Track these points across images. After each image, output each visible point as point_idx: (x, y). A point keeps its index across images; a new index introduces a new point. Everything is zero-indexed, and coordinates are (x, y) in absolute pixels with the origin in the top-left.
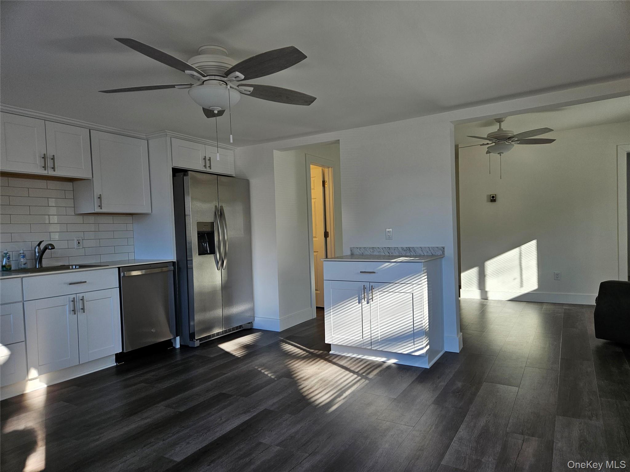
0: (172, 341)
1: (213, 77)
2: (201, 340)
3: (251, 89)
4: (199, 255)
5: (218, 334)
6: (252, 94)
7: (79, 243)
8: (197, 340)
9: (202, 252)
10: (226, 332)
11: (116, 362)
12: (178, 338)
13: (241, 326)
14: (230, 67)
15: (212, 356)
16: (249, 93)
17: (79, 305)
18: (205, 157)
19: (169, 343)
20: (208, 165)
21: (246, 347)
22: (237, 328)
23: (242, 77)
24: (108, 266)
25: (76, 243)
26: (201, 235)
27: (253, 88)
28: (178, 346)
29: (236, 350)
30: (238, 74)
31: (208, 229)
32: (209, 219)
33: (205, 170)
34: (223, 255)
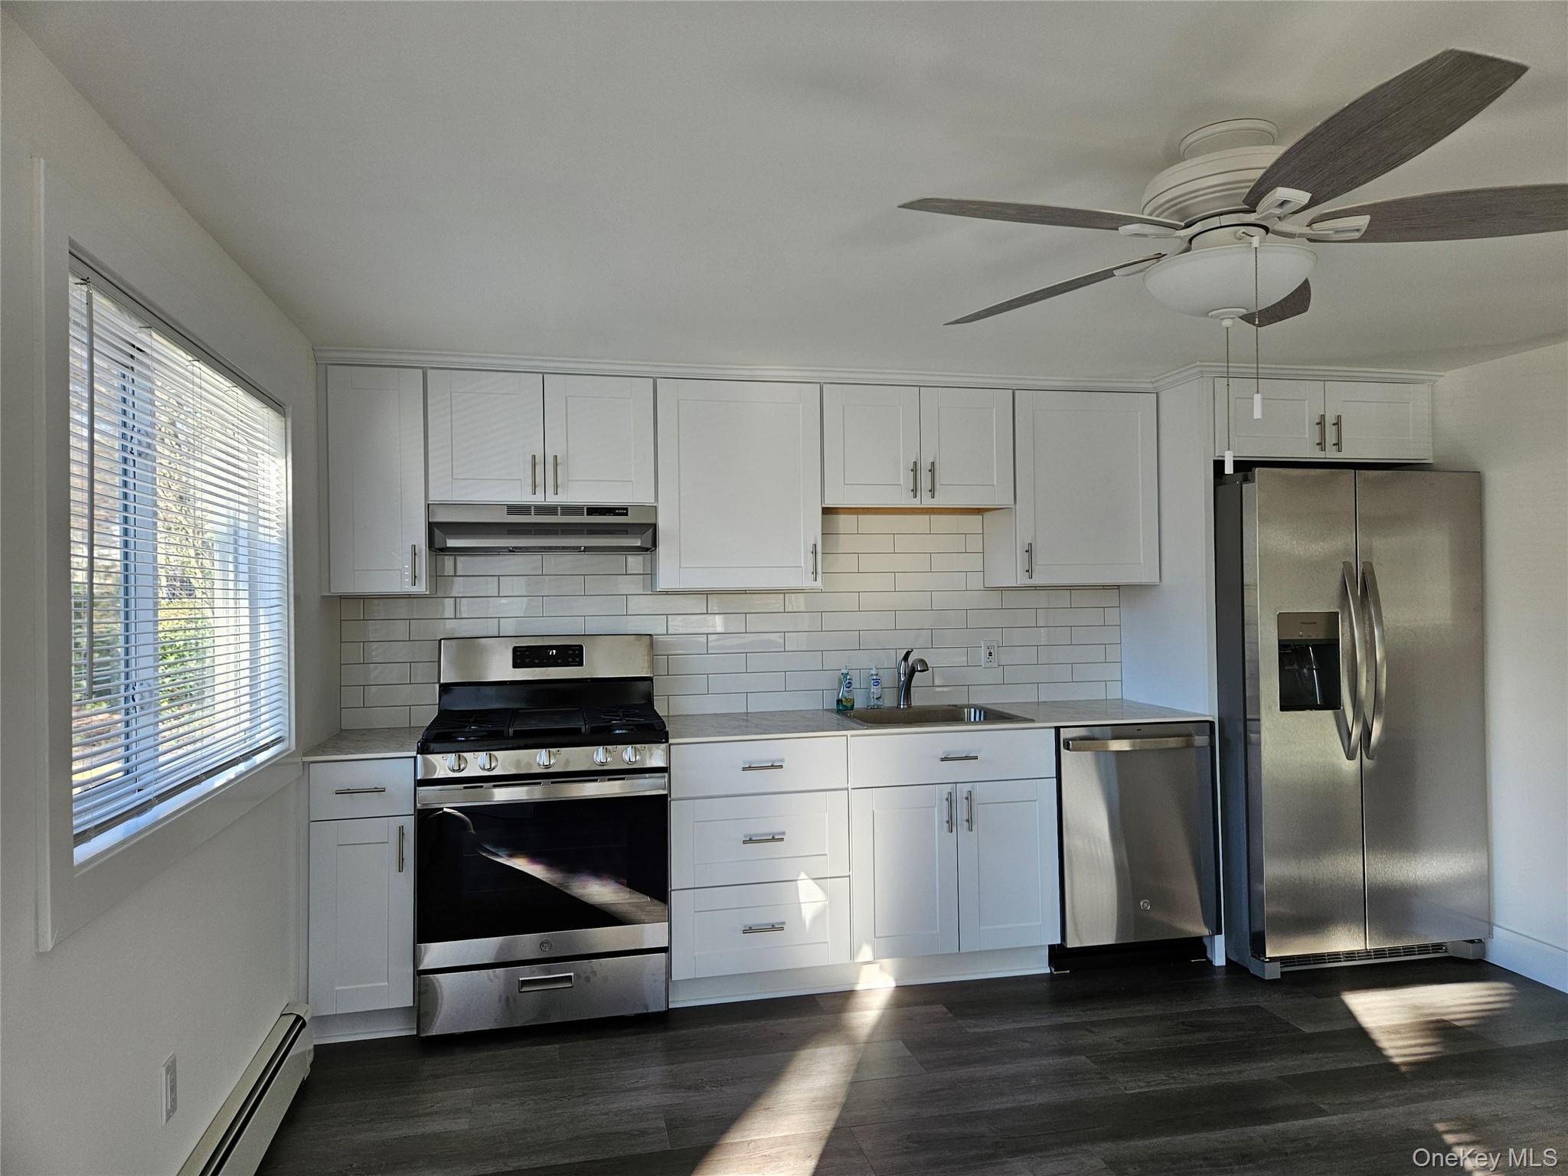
0: (1206, 941)
1: (1215, 222)
2: (1285, 961)
3: (1363, 221)
4: (1283, 708)
5: (1350, 955)
6: (1370, 236)
7: (990, 654)
8: (1272, 959)
9: (1291, 701)
10: (1379, 953)
11: (1050, 964)
12: (1220, 941)
13: (1437, 947)
14: (1258, 174)
15: (1307, 1029)
16: (1357, 235)
17: (962, 814)
18: (1323, 417)
19: (1197, 946)
20: (1331, 438)
21: (1441, 1029)
22: (1423, 949)
23: (1304, 197)
24: (1032, 721)
25: (984, 652)
26: (1290, 653)
27: (1368, 217)
28: (1220, 960)
29: (1395, 1030)
30: (1282, 193)
31: (1317, 634)
32: (1322, 603)
33: (1322, 455)
34: (1368, 709)
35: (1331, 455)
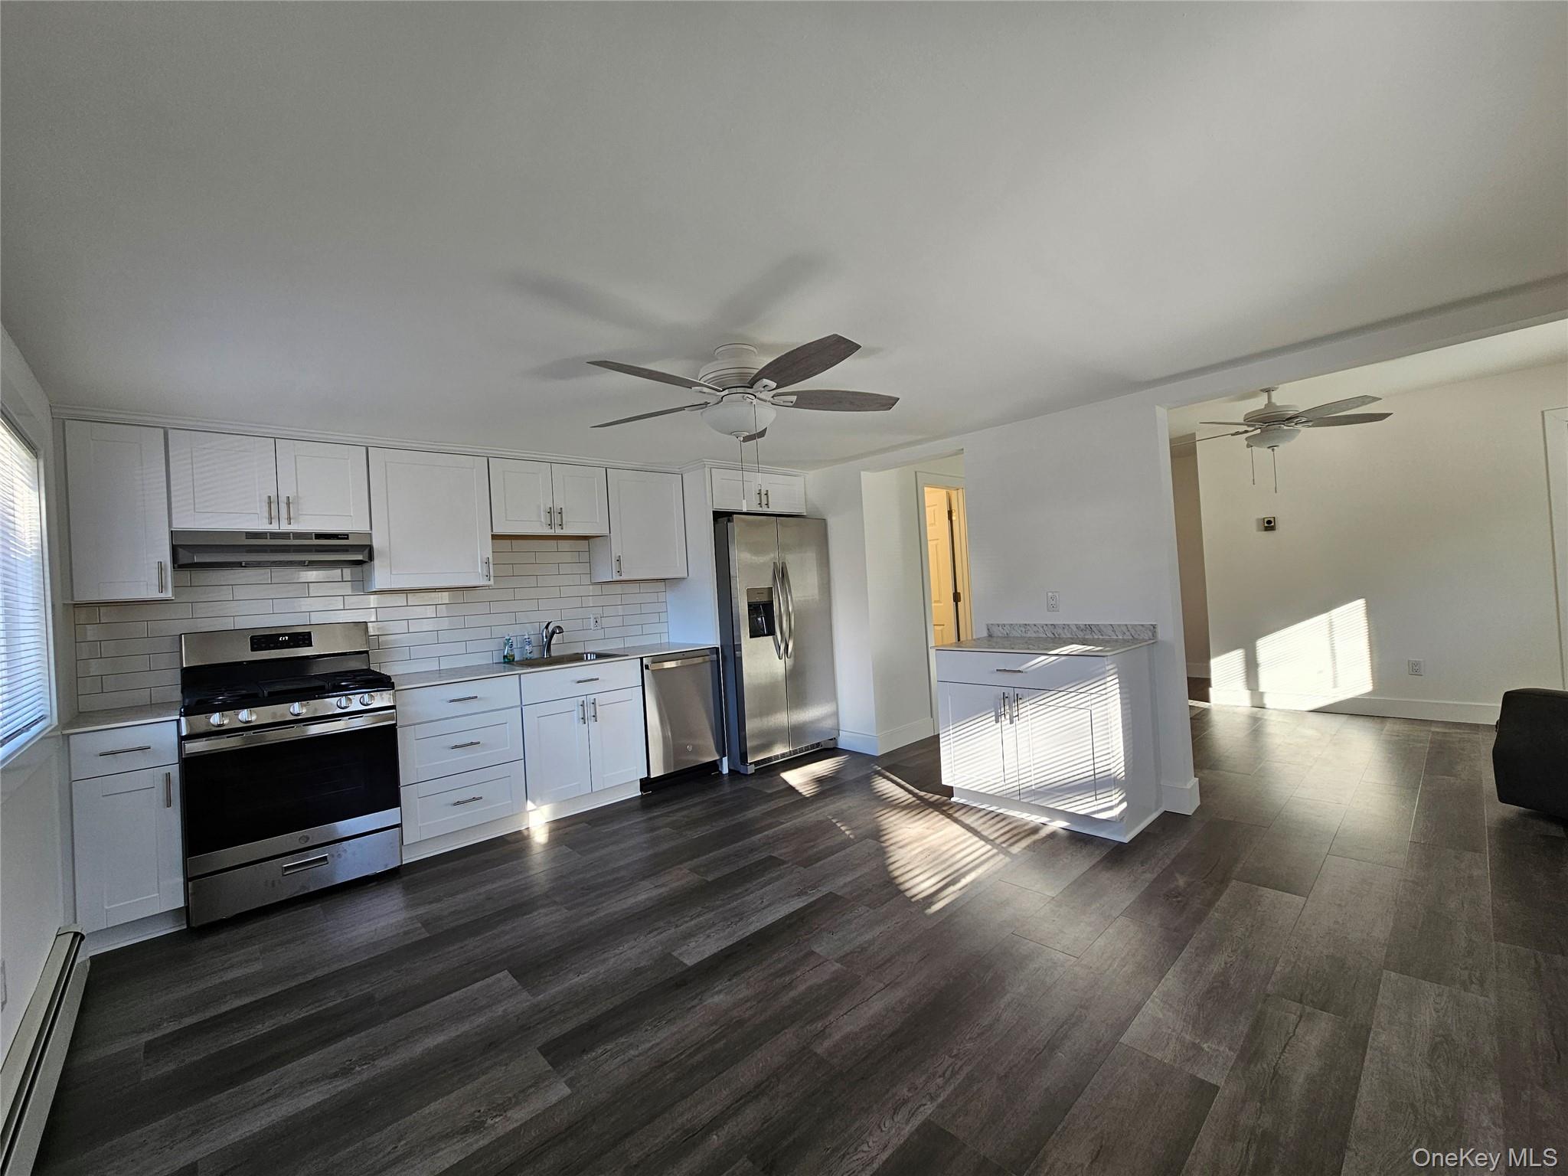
0: (718, 763)
1: (734, 391)
2: (756, 763)
3: (794, 398)
4: (751, 637)
5: (783, 755)
6: (796, 405)
7: (596, 622)
8: (751, 764)
9: (754, 634)
10: (795, 752)
11: (641, 790)
12: (725, 760)
13: (818, 744)
14: (756, 371)
15: (769, 791)
16: (791, 404)
17: (590, 712)
18: (760, 490)
19: (715, 765)
20: (764, 502)
21: (820, 780)
22: (813, 747)
23: (774, 385)
24: (627, 655)
25: (592, 621)
26: (753, 608)
27: (796, 397)
28: (725, 771)
29: (805, 784)
30: (766, 381)
31: (764, 599)
32: (765, 582)
33: (760, 509)
34: (787, 635)
35: (765, 510)
